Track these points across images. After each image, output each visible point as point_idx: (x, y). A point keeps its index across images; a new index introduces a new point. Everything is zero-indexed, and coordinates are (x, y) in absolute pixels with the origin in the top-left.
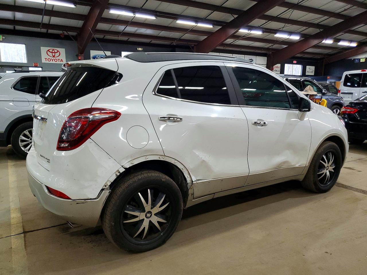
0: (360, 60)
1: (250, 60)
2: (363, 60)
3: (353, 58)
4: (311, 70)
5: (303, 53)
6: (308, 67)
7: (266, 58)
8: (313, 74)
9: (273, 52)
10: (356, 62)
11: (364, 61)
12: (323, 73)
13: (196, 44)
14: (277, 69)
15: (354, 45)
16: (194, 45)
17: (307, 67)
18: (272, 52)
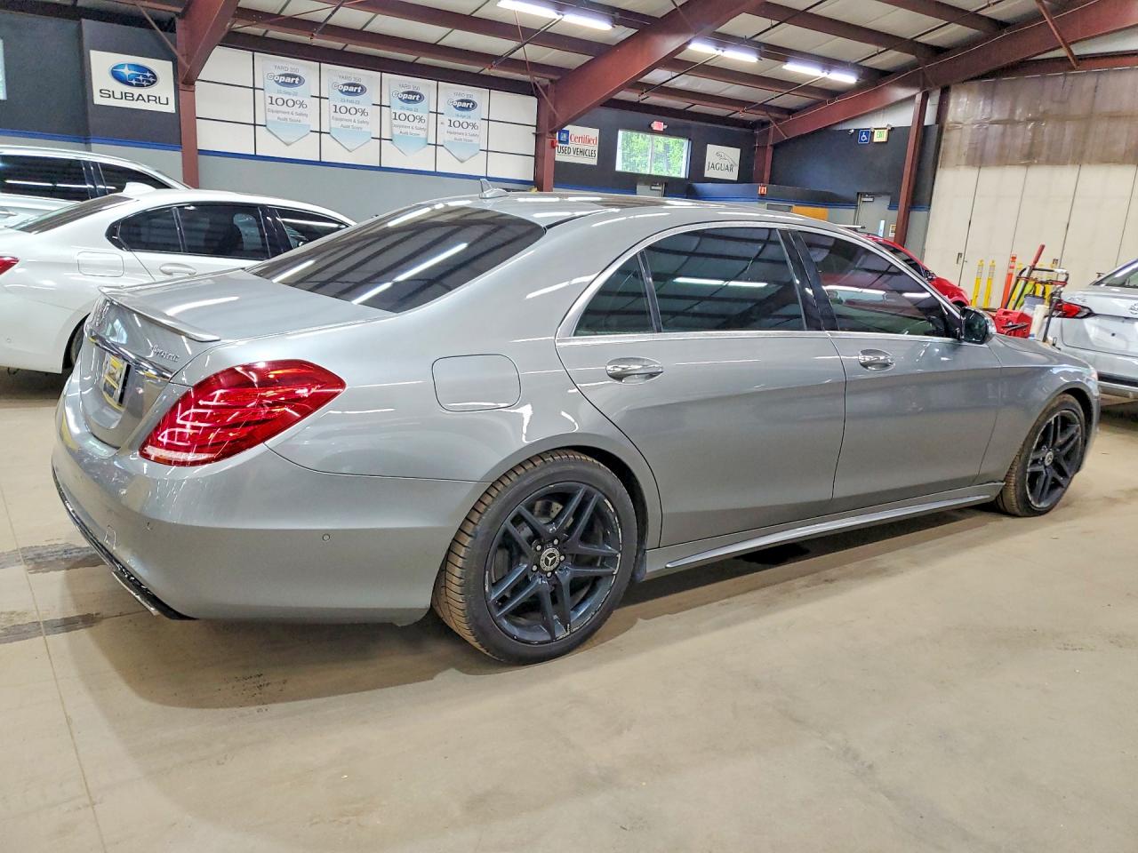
0: (873, 133)
1: (462, 101)
2: (880, 137)
3: (852, 127)
4: (723, 160)
5: (636, 85)
6: (712, 150)
7: (534, 100)
8: (734, 176)
9: (552, 77)
10: (861, 141)
11: (884, 139)
12: (767, 175)
13: (179, 10)
14: (586, 148)
15: (848, 79)
16: (177, 14)
17: (710, 147)
18: (551, 81)
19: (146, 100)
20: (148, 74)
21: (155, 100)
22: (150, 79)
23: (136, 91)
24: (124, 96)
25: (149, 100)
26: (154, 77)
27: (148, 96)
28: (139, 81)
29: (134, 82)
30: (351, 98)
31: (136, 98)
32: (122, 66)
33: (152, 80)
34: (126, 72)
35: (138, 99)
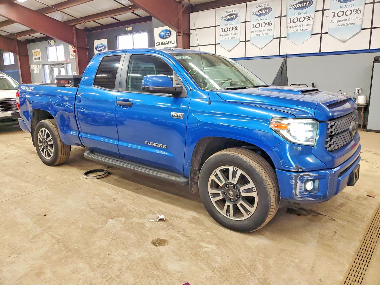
19: (168, 43)
20: (169, 32)
21: (171, 43)
22: (169, 34)
23: (165, 40)
24: (162, 44)
25: (169, 43)
26: (170, 33)
27: (169, 41)
28: (166, 36)
29: (165, 37)
30: (264, 17)
31: (165, 43)
32: (161, 32)
33: (170, 34)
34: (163, 34)
35: (166, 44)
